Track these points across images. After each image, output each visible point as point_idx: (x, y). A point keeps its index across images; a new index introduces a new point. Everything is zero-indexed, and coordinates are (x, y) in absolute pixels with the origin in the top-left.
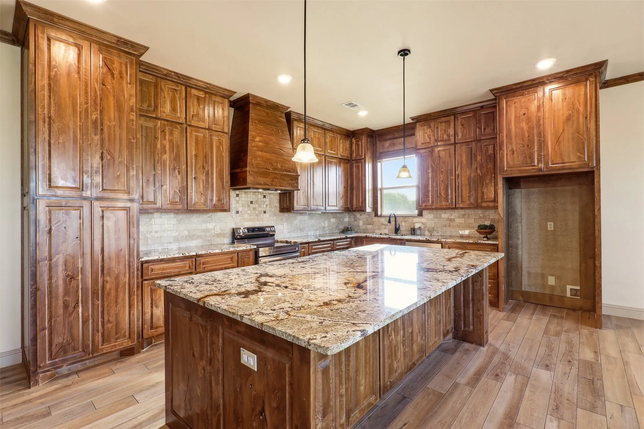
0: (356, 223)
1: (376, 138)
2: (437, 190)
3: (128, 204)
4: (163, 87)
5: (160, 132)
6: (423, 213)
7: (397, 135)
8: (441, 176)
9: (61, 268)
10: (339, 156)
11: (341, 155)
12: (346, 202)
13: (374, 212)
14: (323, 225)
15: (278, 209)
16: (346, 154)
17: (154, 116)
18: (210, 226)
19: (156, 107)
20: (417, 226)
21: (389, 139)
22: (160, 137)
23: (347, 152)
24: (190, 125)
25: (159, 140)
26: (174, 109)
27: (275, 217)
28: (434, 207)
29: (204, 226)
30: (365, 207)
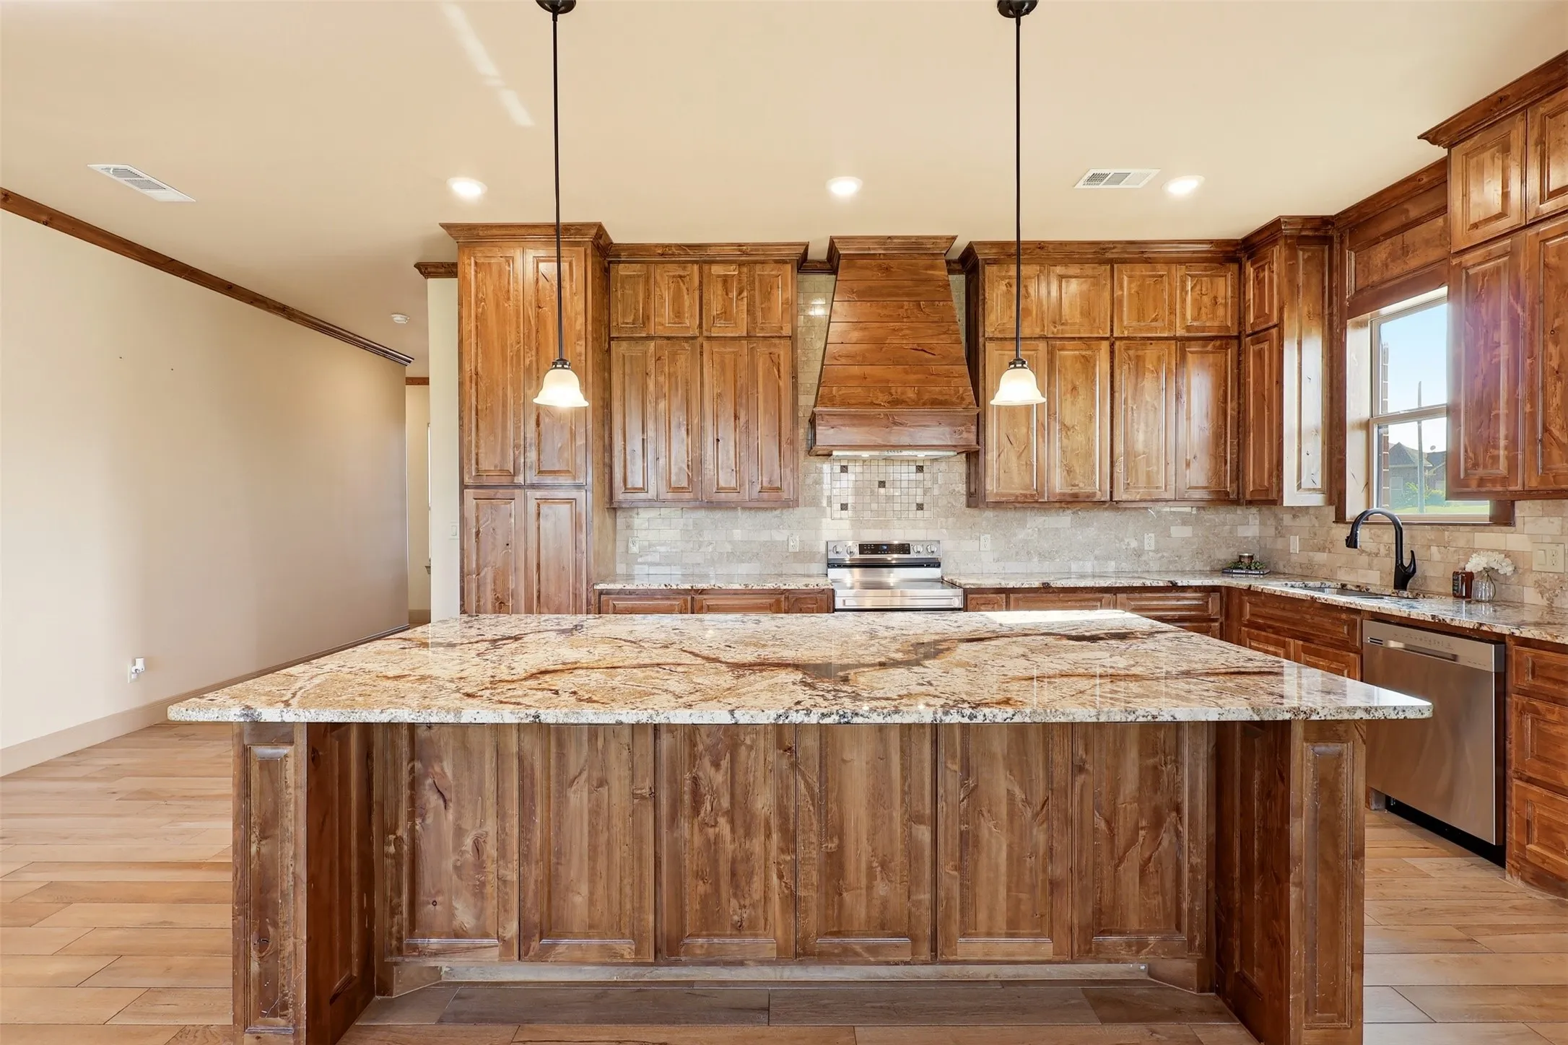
0: (1280, 544)
1: (1342, 242)
2: (1533, 415)
3: (573, 494)
4: (658, 278)
5: (653, 361)
6: (1518, 513)
7: (1414, 212)
8: (1551, 348)
9: (489, 587)
10: (1180, 332)
11: (1188, 328)
12: (1217, 473)
13: (1333, 508)
14: (1134, 544)
15: (963, 499)
16: (1222, 318)
17: (644, 335)
18: (780, 536)
19: (646, 318)
20: (1475, 564)
21: (1388, 235)
22: (653, 371)
23: (1221, 311)
24: (709, 338)
25: (653, 377)
26: (678, 314)
27: (951, 520)
28: (1519, 487)
29: (764, 536)
30: (1280, 490)
